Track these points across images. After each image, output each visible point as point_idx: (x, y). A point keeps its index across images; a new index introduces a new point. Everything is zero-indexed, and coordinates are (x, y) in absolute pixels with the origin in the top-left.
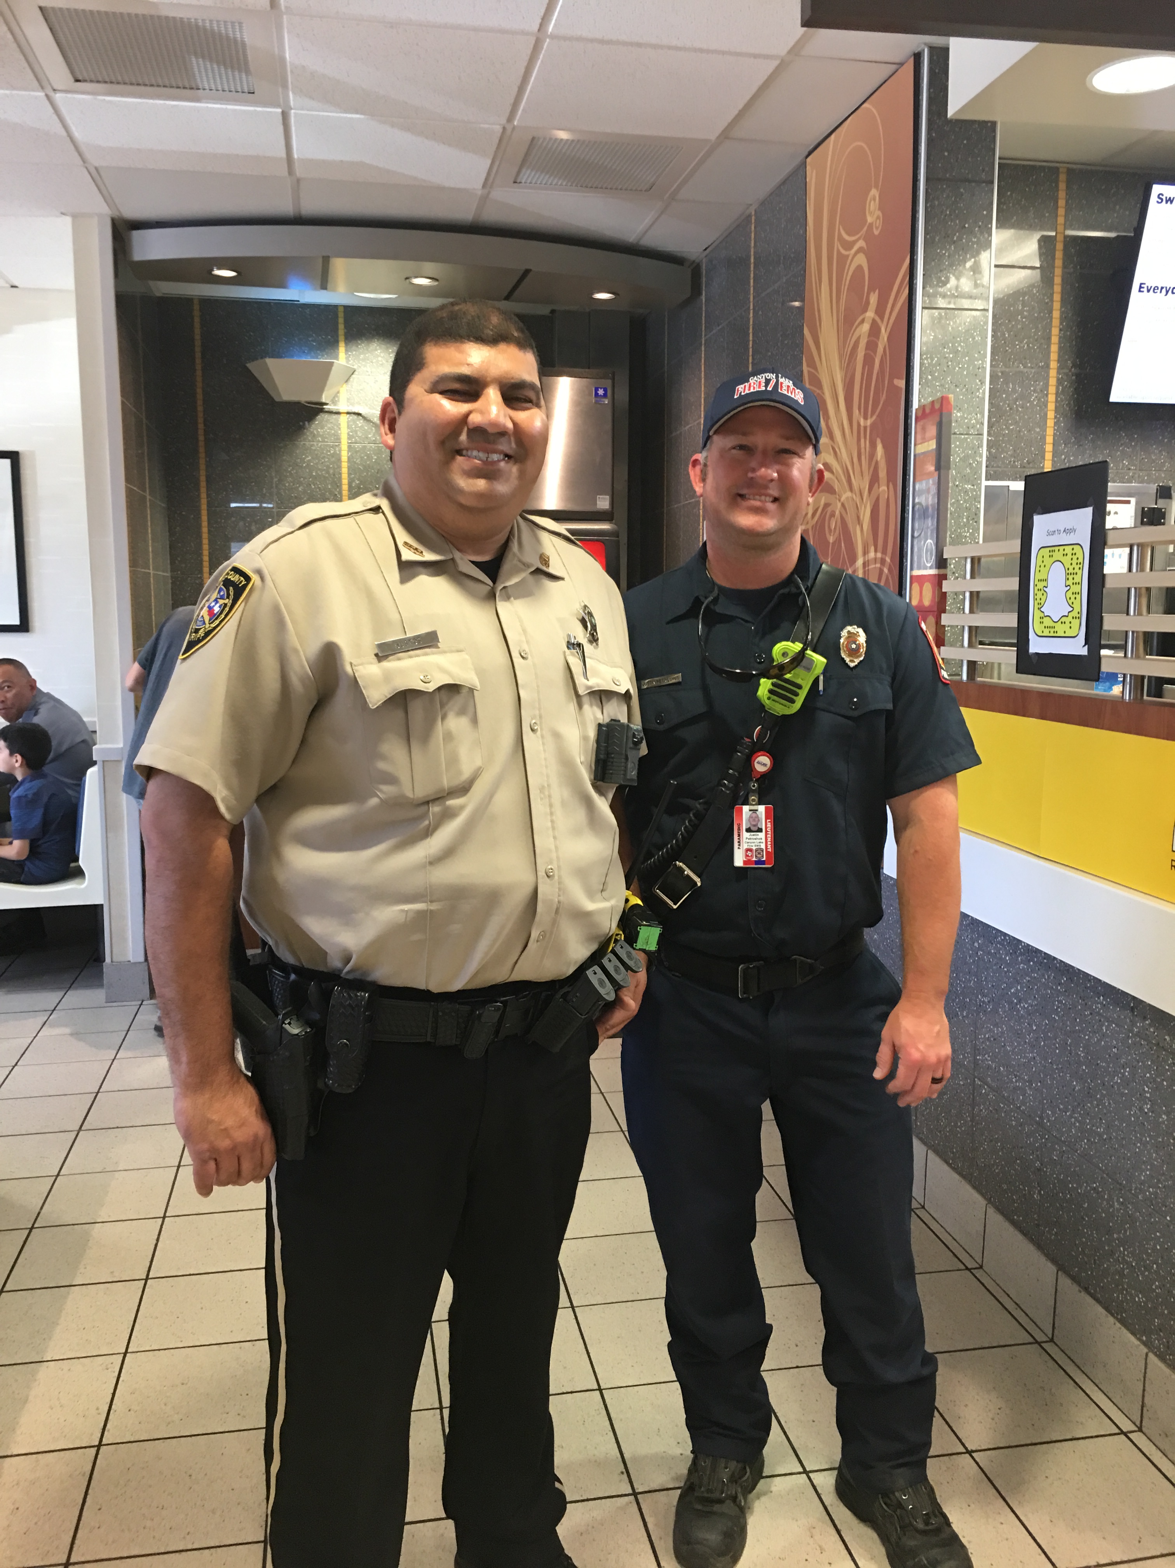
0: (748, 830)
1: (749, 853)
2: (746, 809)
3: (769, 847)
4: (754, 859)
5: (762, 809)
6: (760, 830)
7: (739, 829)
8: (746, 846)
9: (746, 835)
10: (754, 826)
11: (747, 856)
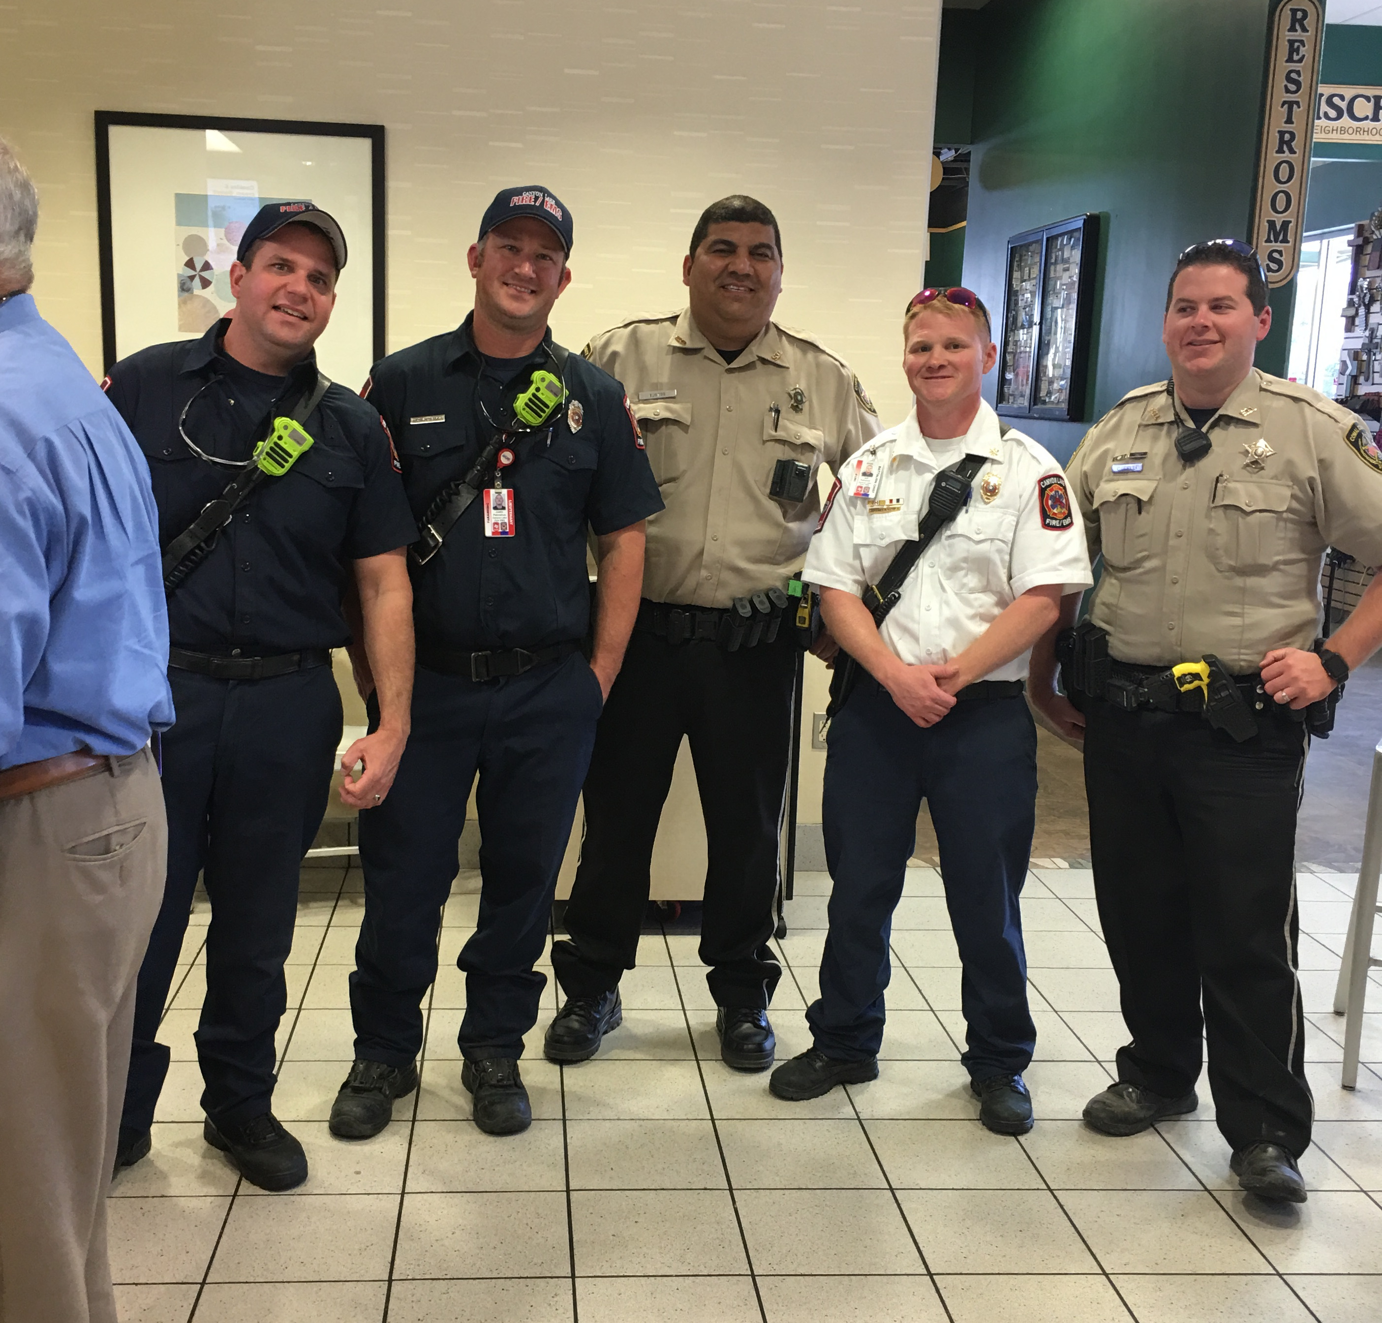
0: (495, 508)
1: (496, 526)
2: (492, 491)
3: (511, 521)
4: (500, 531)
5: (505, 492)
6: (504, 508)
7: (488, 507)
8: (493, 521)
9: (493, 512)
10: (499, 505)
11: (494, 528)
